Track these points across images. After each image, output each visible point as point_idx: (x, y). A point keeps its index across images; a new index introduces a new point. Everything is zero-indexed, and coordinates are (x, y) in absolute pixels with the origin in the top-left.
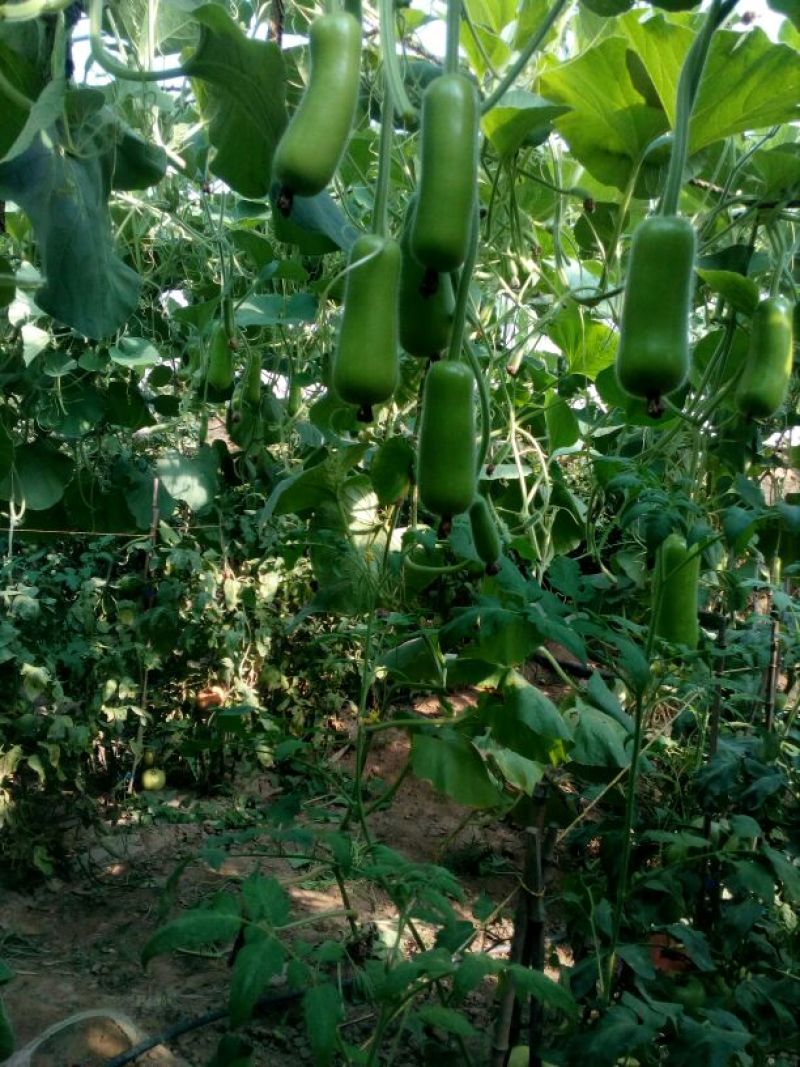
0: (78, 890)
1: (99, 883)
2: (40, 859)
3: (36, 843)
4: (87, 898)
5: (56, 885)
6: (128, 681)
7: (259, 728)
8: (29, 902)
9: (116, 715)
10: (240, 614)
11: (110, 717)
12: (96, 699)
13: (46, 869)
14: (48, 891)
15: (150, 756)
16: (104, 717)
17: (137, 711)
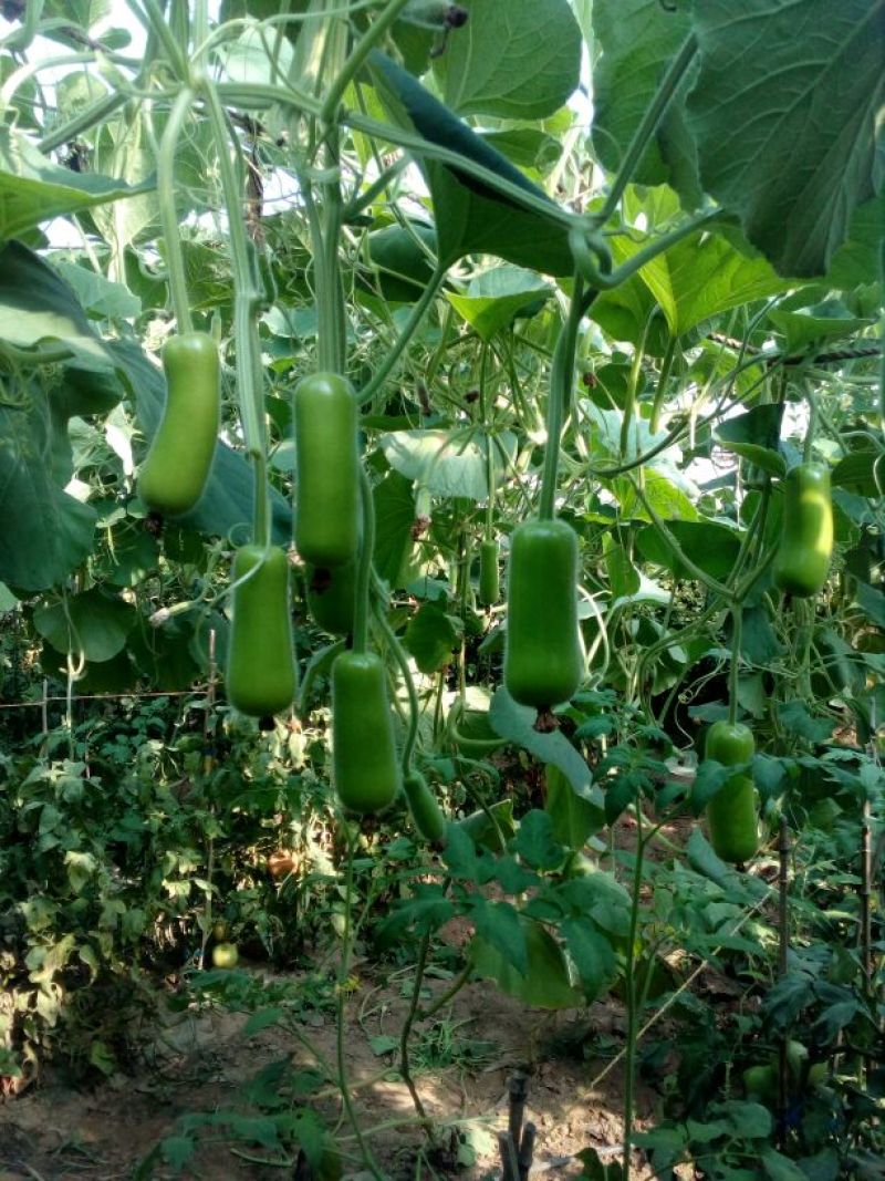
0: (143, 1087)
1: (164, 1079)
2: (99, 1055)
3: (96, 1037)
4: (152, 1096)
5: (119, 1081)
6: (190, 852)
7: (334, 897)
8: (90, 1103)
9: (178, 890)
10: (308, 772)
11: (172, 893)
12: (156, 875)
13: (105, 1067)
14: (111, 1089)
15: (220, 930)
16: (165, 893)
17: (202, 884)
